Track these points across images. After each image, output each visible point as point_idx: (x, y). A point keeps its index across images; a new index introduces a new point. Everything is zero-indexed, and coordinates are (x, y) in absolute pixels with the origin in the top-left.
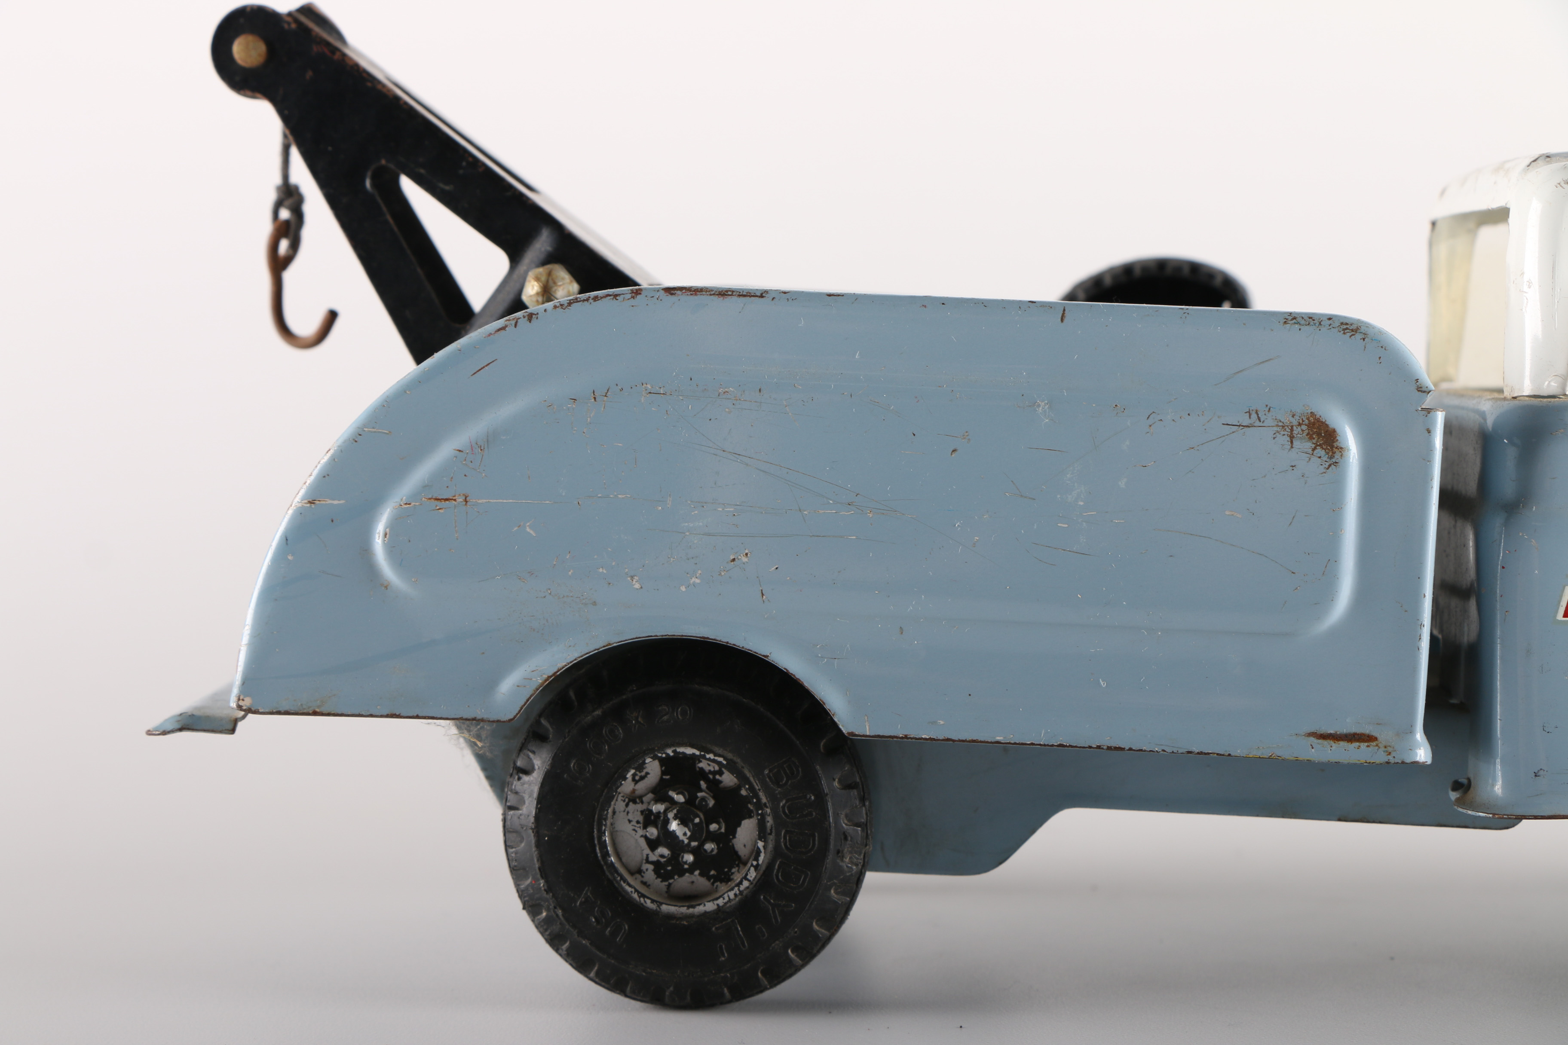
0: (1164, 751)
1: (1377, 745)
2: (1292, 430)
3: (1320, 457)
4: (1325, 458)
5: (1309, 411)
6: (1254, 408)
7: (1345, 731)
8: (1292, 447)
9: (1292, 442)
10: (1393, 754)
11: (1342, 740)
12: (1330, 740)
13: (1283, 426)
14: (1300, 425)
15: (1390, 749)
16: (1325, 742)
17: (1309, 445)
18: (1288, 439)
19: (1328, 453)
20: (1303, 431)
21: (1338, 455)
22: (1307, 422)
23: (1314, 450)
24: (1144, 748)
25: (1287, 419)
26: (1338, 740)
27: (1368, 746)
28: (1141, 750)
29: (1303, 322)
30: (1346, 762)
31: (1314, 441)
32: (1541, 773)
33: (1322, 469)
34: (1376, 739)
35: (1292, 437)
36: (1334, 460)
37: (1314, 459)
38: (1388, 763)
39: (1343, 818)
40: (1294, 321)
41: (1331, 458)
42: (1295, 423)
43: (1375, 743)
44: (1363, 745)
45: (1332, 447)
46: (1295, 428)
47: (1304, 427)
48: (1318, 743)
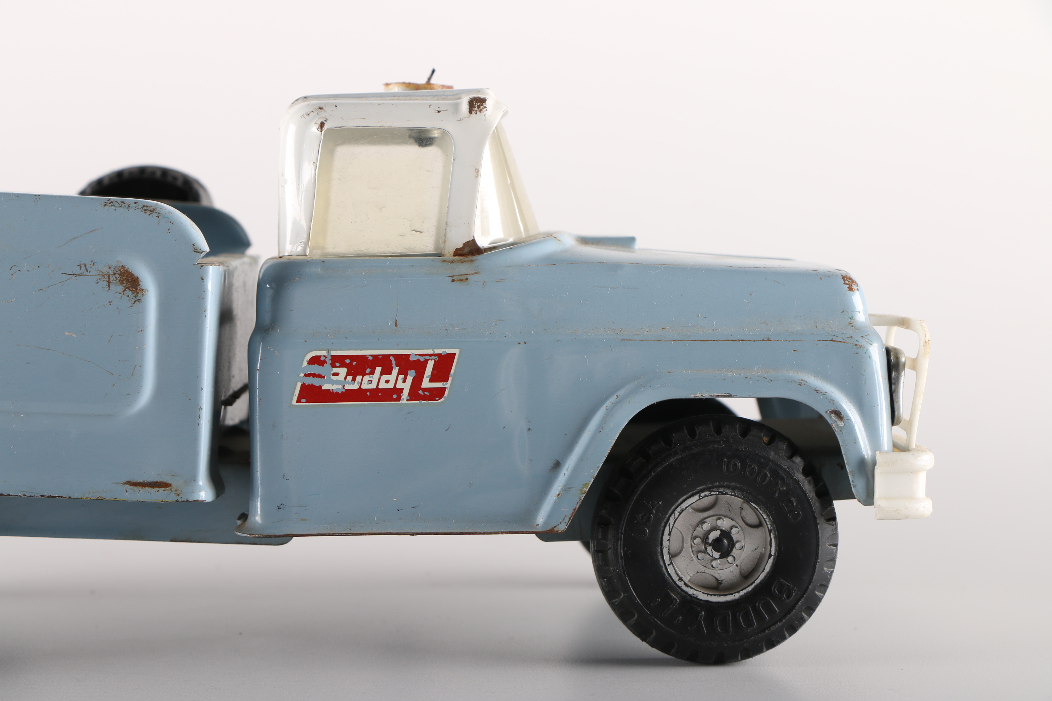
0: (24, 495)
1: (170, 490)
2: (109, 278)
3: (128, 296)
4: (132, 296)
5: (121, 265)
6: (83, 262)
7: (150, 480)
8: (109, 289)
9: (109, 286)
10: (181, 495)
11: (148, 486)
12: (139, 486)
13: (103, 275)
14: (114, 274)
15: (179, 492)
16: (136, 488)
17: (120, 288)
18: (107, 283)
19: (133, 293)
20: (116, 278)
21: (140, 295)
22: (119, 272)
23: (124, 291)
24: (11, 494)
25: (106, 270)
26: (145, 487)
27: (164, 490)
28: (9, 495)
29: (117, 205)
30: (149, 501)
31: (124, 285)
32: (282, 506)
33: (130, 304)
34: (170, 485)
35: (109, 283)
36: (138, 298)
37: (125, 297)
38: (177, 501)
39: (174, 540)
40: (111, 204)
41: (136, 296)
42: (111, 273)
43: (169, 488)
44: (161, 490)
45: (136, 289)
46: (111, 276)
47: (117, 276)
48: (131, 489)
